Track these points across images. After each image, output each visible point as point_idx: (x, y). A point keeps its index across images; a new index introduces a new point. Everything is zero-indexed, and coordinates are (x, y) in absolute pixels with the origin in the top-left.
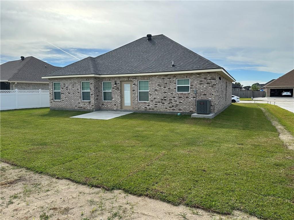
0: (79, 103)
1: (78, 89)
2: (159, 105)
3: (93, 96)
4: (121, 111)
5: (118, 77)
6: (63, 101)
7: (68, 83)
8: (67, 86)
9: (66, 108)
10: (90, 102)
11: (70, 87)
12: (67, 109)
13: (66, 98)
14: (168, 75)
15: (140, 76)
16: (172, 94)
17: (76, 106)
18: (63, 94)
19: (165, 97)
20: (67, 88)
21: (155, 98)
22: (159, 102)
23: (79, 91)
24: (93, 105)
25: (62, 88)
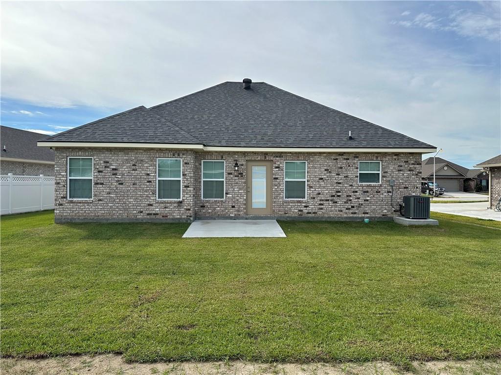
0: (151, 205)
1: (148, 175)
2: (328, 206)
3: (189, 189)
4: (246, 219)
5: (241, 152)
6: (100, 202)
7: (115, 161)
8: (114, 167)
9: (108, 217)
10: (181, 202)
11: (125, 169)
12: (114, 219)
13: (109, 193)
14: (345, 153)
15: (290, 153)
16: (351, 186)
17: (141, 212)
18: (101, 186)
19: (339, 192)
20: (115, 172)
21: (319, 194)
22: (328, 200)
23: (150, 180)
24: (189, 207)
25: (99, 172)
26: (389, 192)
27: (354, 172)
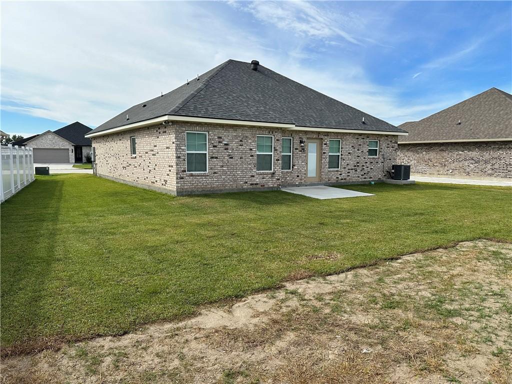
0: (253, 176)
1: (251, 150)
2: (352, 172)
3: (279, 162)
4: (306, 186)
5: (304, 131)
6: (215, 175)
7: (228, 137)
8: (226, 143)
9: (221, 188)
10: (274, 173)
11: (234, 145)
12: (226, 189)
13: (222, 166)
14: (362, 134)
15: (333, 133)
16: (365, 158)
17: (246, 183)
18: (215, 160)
19: (358, 163)
20: (226, 147)
21: (348, 165)
22: (352, 169)
23: (252, 154)
24: (279, 177)
25: (215, 146)
26: (382, 163)
27: (366, 149)
